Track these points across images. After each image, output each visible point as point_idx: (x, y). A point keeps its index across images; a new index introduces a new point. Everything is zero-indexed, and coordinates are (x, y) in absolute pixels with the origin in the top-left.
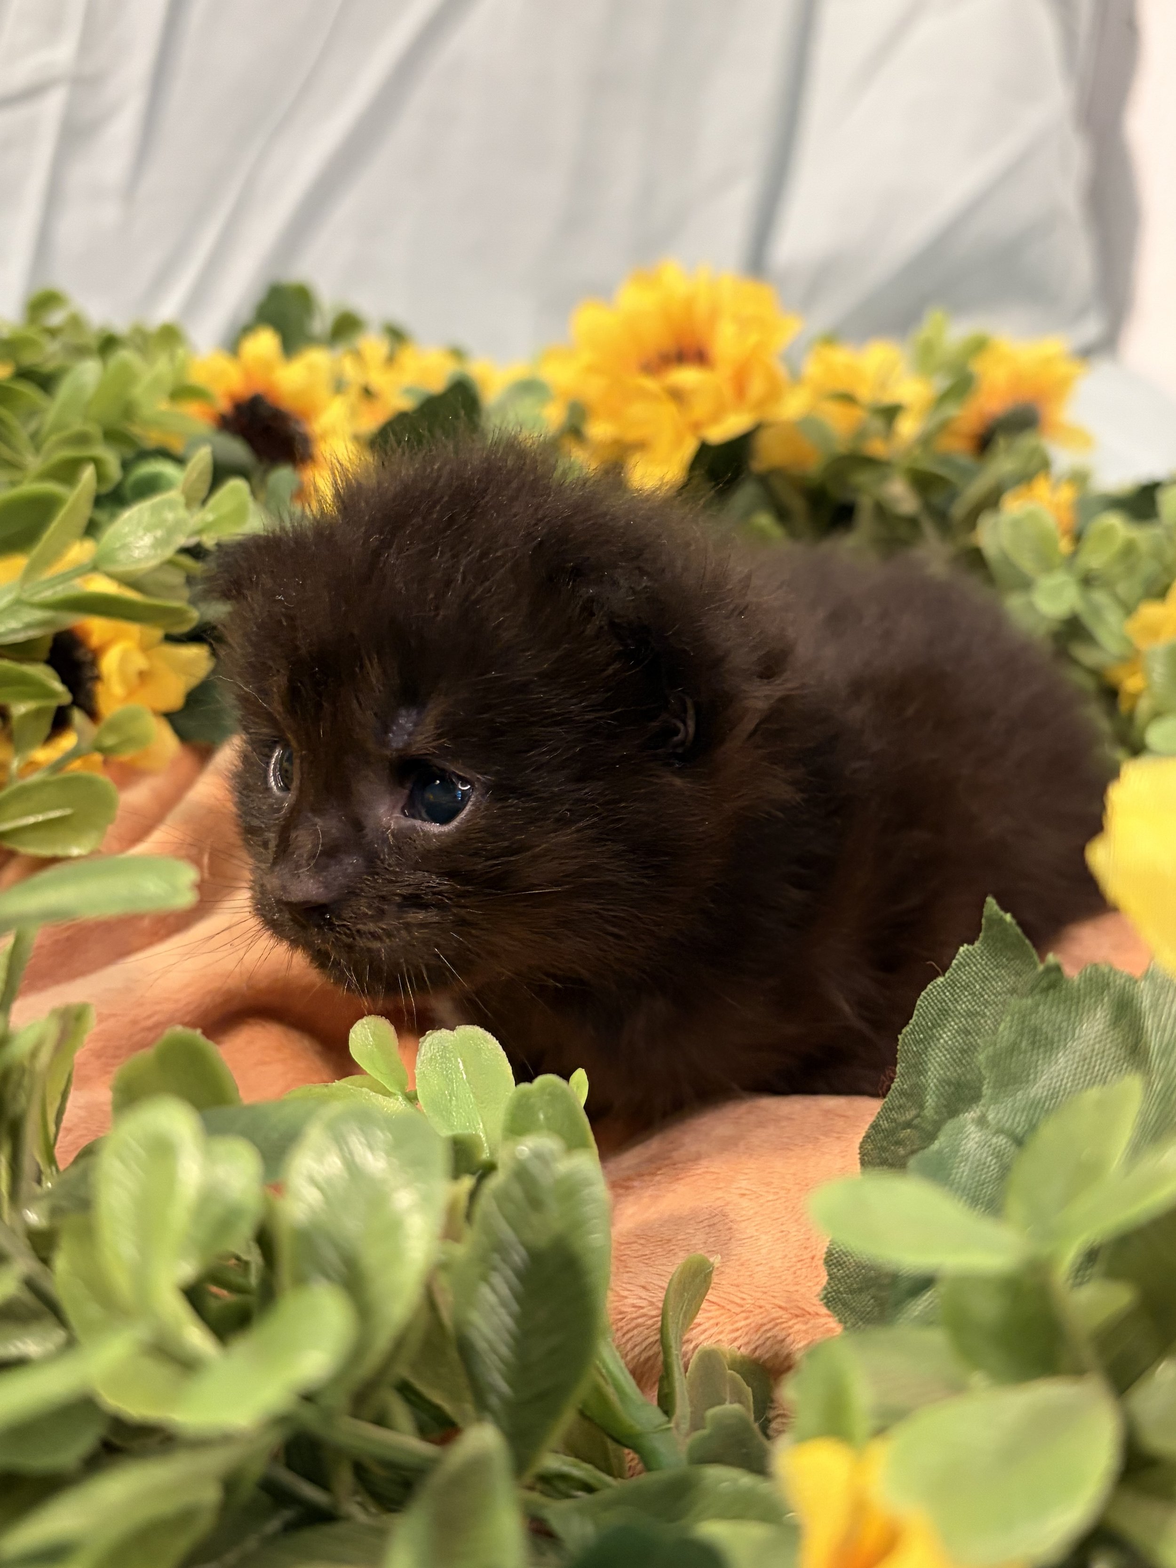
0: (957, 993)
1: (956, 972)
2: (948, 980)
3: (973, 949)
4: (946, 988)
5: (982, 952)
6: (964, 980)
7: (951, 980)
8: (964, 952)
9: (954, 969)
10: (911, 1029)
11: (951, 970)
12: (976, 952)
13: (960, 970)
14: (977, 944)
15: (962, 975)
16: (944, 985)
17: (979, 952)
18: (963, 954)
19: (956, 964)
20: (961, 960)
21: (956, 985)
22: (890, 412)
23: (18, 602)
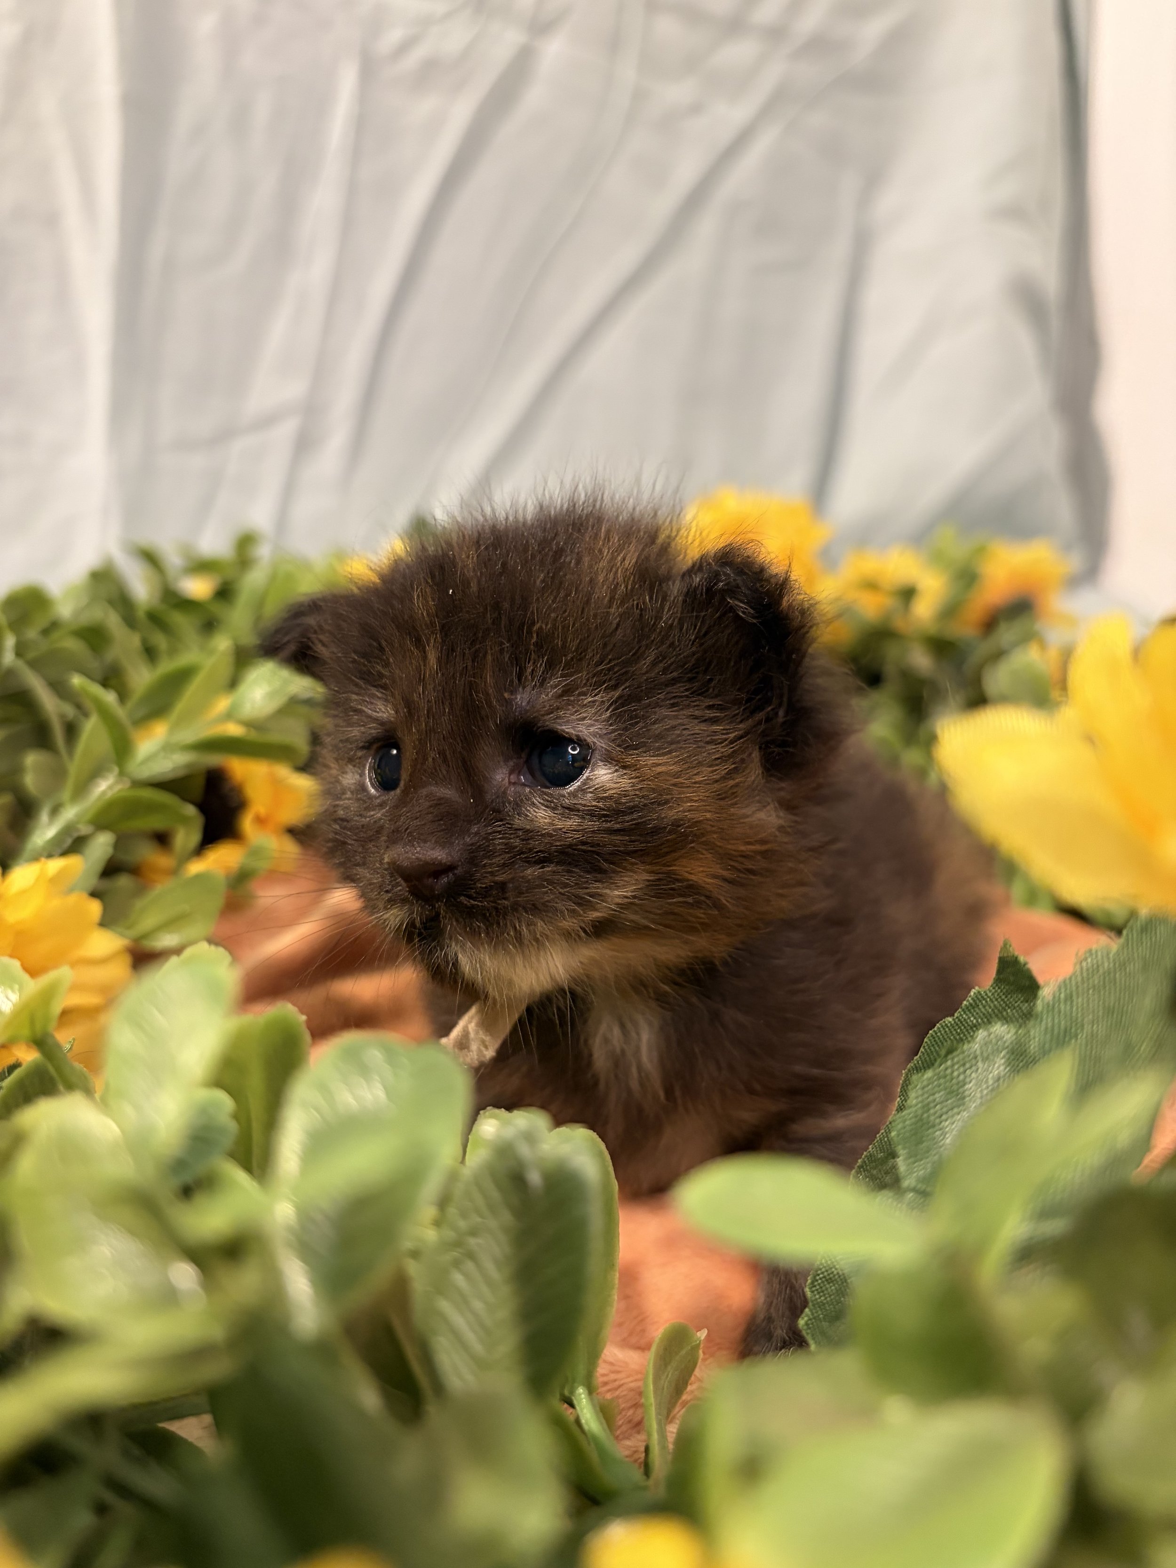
1: (965, 1013)
2: (957, 1020)
4: (953, 1027)
5: (992, 995)
6: (971, 1021)
7: (959, 1020)
8: (975, 993)
9: (963, 1010)
10: (915, 1064)
11: (960, 1010)
12: (986, 994)
13: (969, 1010)
15: (970, 1016)
16: (951, 1025)
17: (990, 995)
18: (974, 996)
19: (966, 1005)
20: (971, 1001)
21: (963, 1025)
22: (908, 594)
23: (168, 748)
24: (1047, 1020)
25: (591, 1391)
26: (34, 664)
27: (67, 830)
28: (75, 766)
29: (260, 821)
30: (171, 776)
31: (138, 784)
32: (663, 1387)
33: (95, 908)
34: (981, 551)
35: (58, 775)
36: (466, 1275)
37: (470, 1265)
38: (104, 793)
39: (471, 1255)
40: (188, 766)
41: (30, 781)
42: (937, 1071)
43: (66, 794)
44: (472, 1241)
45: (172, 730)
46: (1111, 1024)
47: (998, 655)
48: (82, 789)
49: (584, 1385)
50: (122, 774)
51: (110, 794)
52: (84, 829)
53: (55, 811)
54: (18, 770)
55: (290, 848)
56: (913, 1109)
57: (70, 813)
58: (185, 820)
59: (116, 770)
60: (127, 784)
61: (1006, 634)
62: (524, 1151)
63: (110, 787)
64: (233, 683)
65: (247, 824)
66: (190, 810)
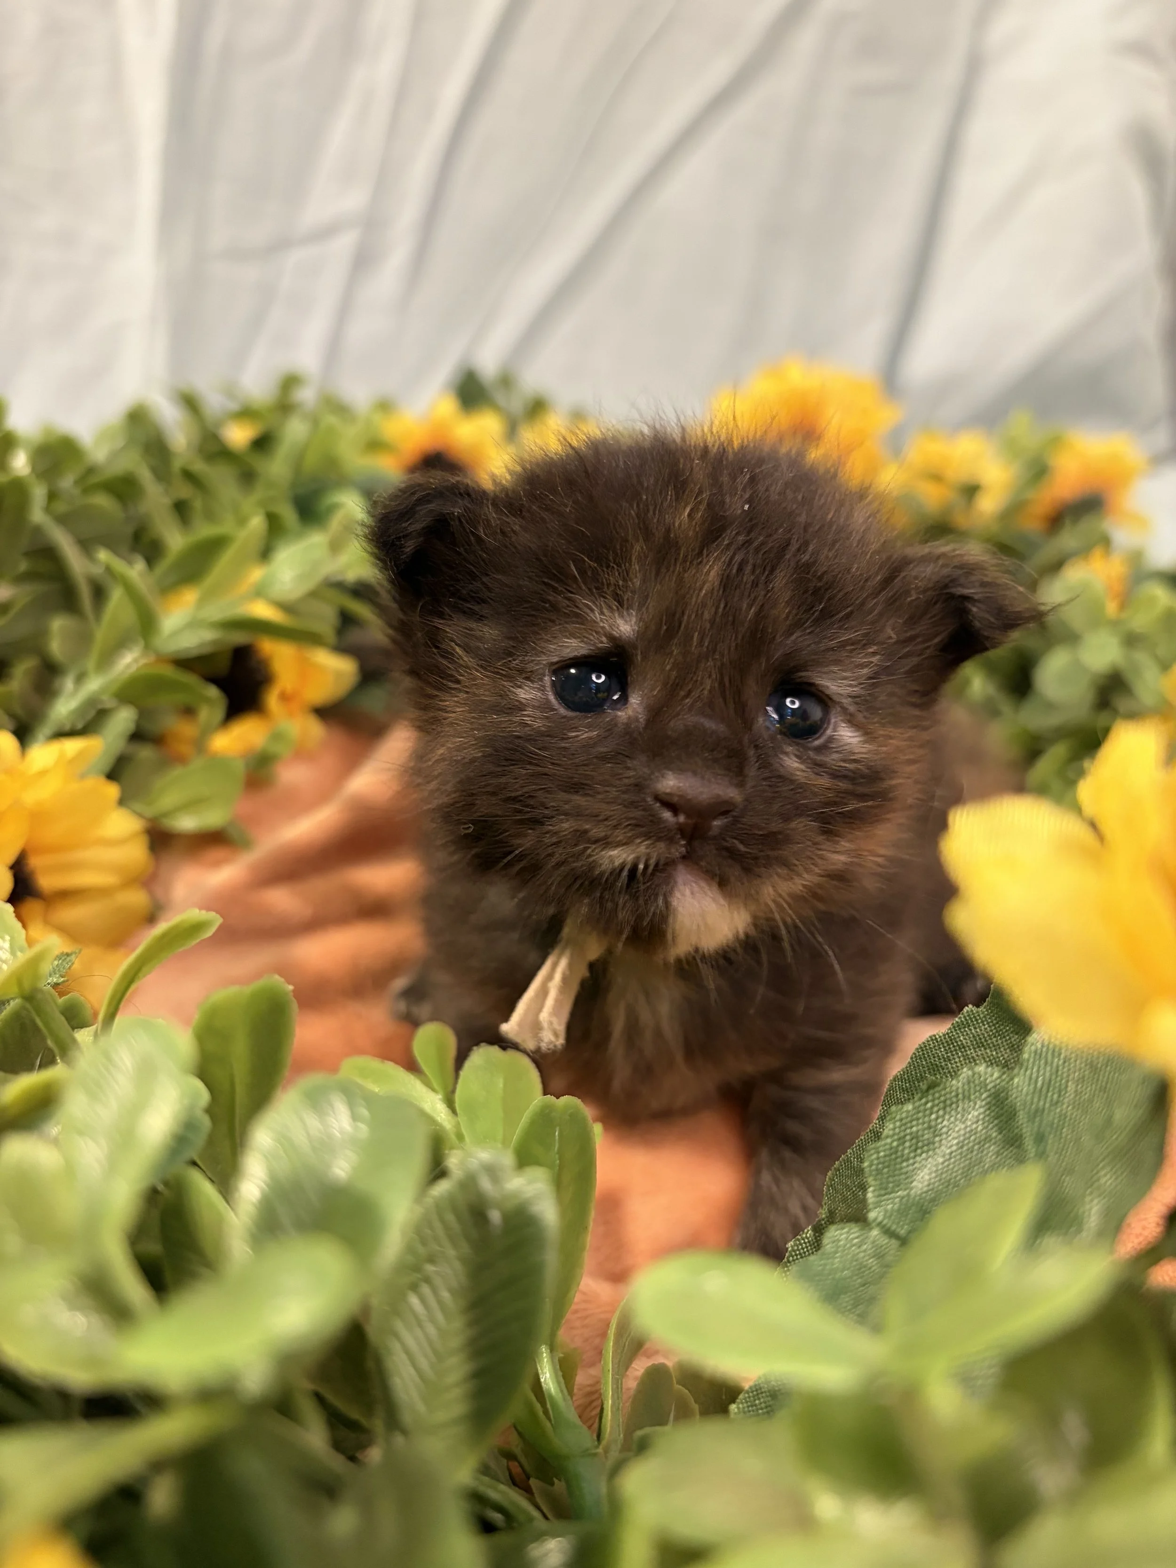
0: (951, 1052)
1: (955, 1030)
2: (947, 1036)
3: (977, 1012)
4: (943, 1043)
5: (985, 1017)
6: (961, 1041)
7: (949, 1036)
8: (968, 1012)
9: (954, 1027)
12: (979, 1015)
14: (981, 1008)
15: (960, 1035)
16: (941, 1040)
17: (982, 1016)
18: (966, 1015)
20: (963, 1020)
21: (953, 1043)
22: (971, 491)
23: (193, 624)
24: (1033, 1069)
25: (552, 1349)
26: (63, 520)
27: (91, 702)
28: (102, 633)
29: (285, 698)
30: (195, 653)
31: (162, 659)
32: (625, 1345)
33: (113, 791)
34: (1056, 442)
35: (83, 640)
36: (423, 1300)
37: (426, 1289)
38: (128, 666)
39: (427, 1280)
40: (214, 642)
41: (56, 647)
42: (917, 1104)
43: (91, 663)
44: (430, 1268)
45: (202, 602)
46: (1096, 1090)
47: (1056, 566)
48: (107, 659)
49: (546, 1344)
50: (147, 647)
51: (134, 668)
52: (108, 702)
53: (80, 678)
54: (42, 634)
55: (315, 729)
56: (889, 1140)
57: (94, 685)
58: (208, 700)
59: (142, 643)
60: (151, 658)
61: (1068, 539)
62: (486, 1184)
63: (136, 660)
64: (265, 554)
65: (272, 700)
66: (213, 692)
